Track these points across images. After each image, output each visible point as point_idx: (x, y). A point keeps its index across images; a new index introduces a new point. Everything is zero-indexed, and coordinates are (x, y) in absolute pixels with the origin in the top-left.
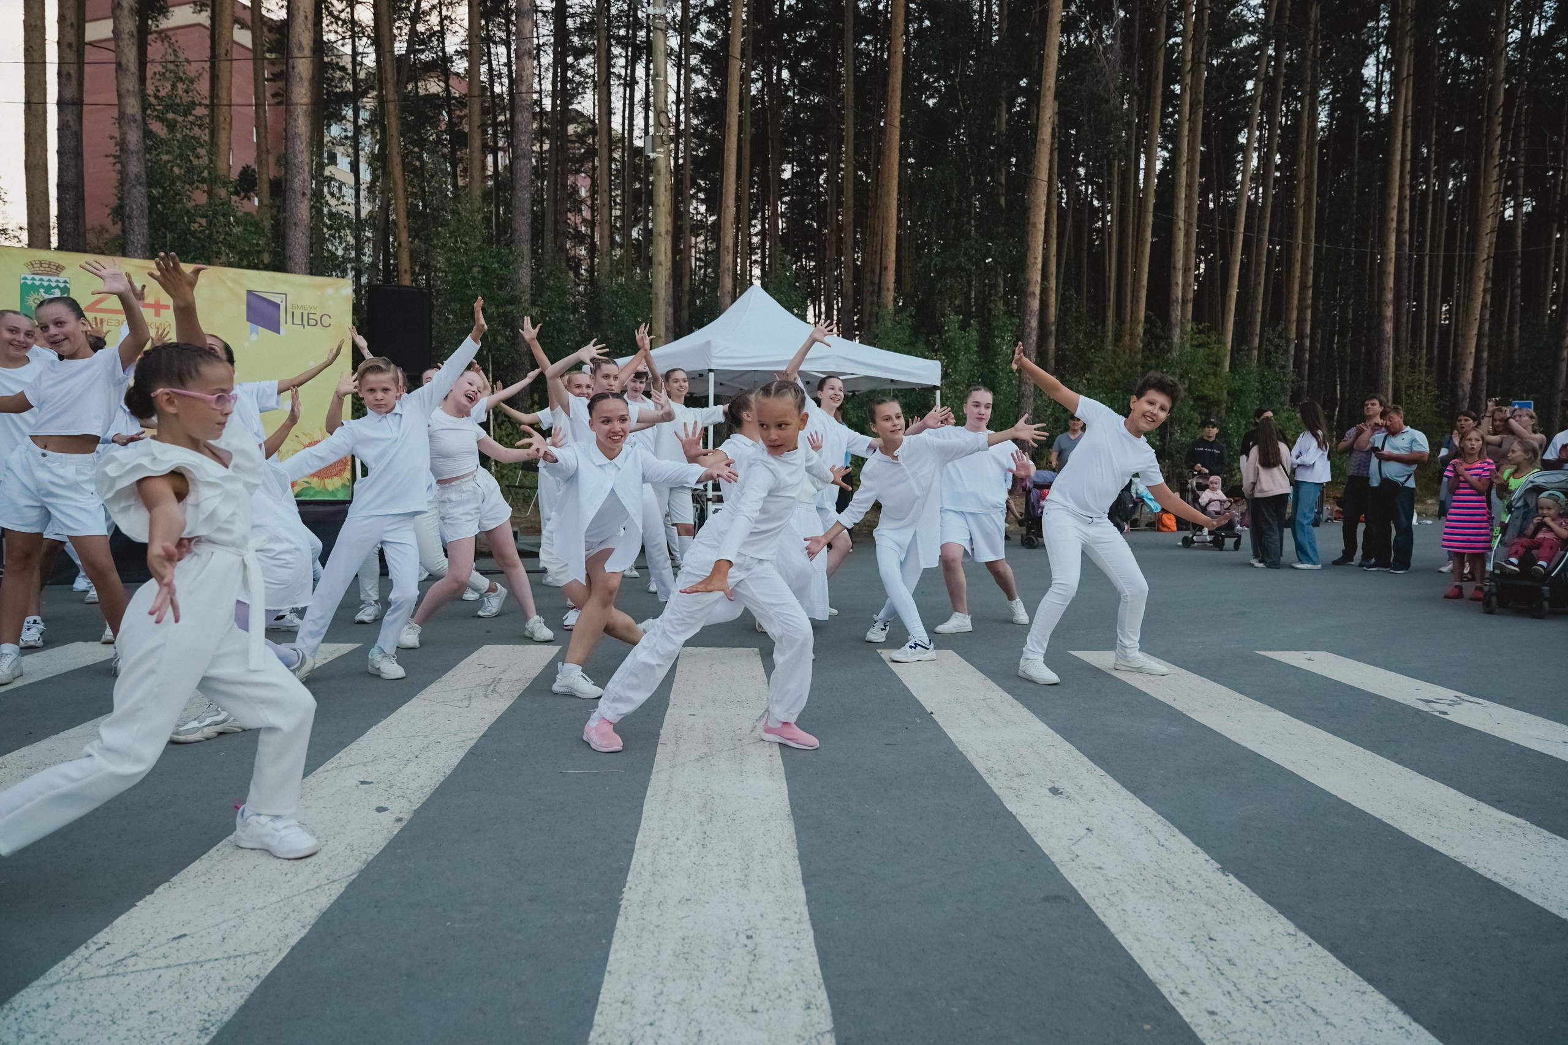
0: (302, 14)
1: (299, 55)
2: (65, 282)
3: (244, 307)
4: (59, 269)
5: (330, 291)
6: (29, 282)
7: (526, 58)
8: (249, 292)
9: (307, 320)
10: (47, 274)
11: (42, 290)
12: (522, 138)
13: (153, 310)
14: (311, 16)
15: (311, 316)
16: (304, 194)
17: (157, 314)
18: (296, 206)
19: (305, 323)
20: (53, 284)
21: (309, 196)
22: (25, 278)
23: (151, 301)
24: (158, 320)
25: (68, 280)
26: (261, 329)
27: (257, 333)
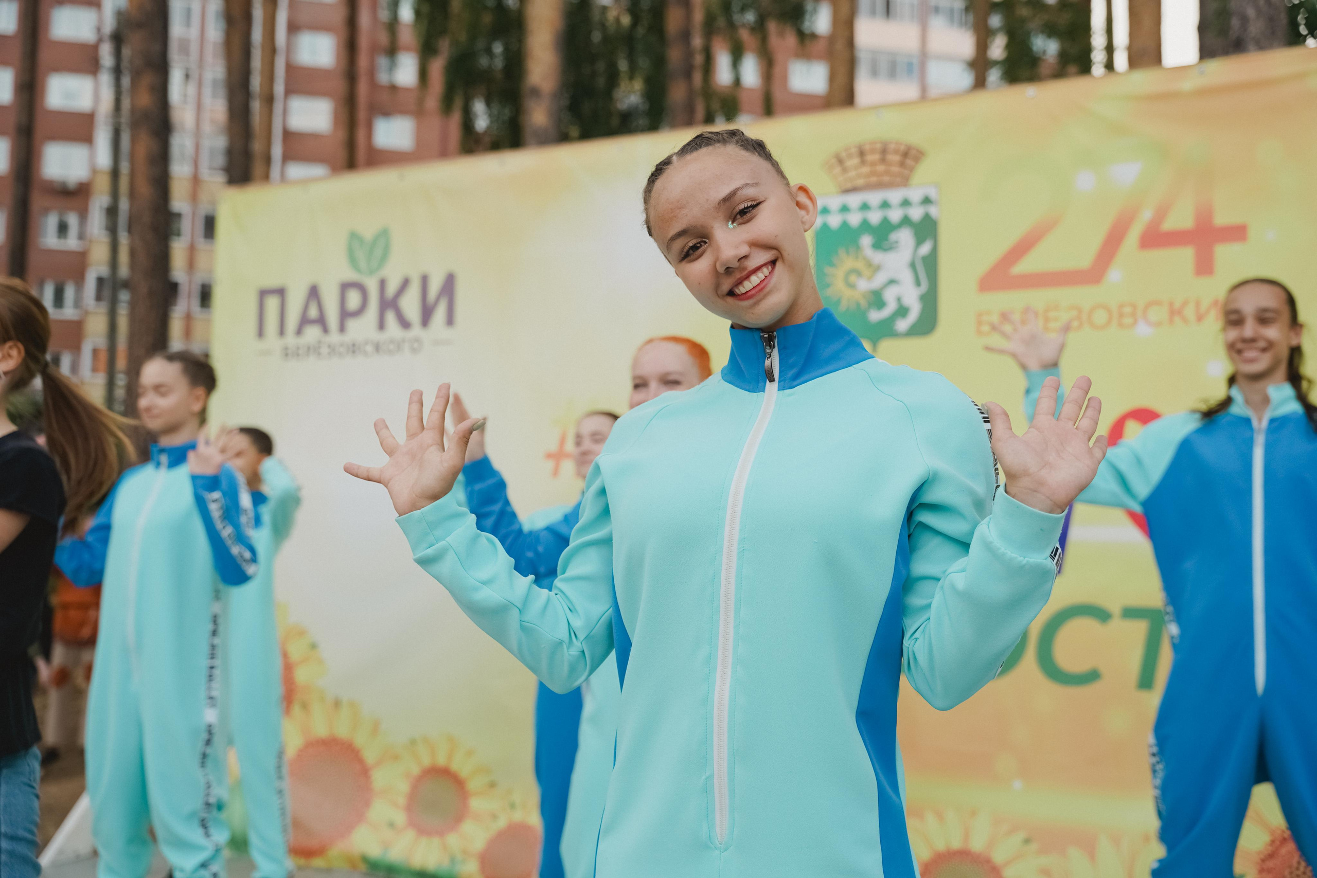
2: (927, 201)
4: (910, 158)
6: (834, 222)
11: (866, 241)
17: (1205, 267)
20: (895, 215)
22: (825, 211)
23: (1181, 218)
24: (1205, 289)
25: (932, 193)
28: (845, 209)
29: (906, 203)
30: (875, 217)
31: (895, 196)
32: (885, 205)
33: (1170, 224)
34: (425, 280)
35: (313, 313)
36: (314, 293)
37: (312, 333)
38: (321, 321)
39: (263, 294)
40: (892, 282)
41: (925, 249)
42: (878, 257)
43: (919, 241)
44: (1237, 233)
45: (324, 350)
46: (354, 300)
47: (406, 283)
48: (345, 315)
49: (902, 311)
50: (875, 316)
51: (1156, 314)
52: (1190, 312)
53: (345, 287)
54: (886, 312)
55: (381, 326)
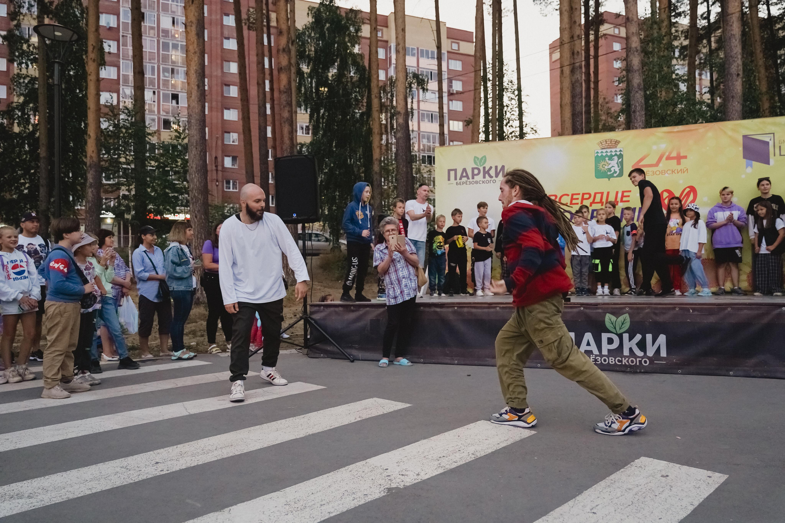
2: (621, 151)
3: (741, 149)
4: (617, 142)
6: (600, 155)
8: (745, 137)
10: (610, 148)
11: (607, 159)
13: (675, 161)
17: (679, 163)
20: (613, 154)
21: (741, 75)
22: (597, 152)
23: (674, 154)
24: (679, 167)
25: (622, 149)
26: (754, 163)
27: (751, 166)
28: (602, 152)
29: (616, 151)
30: (609, 154)
31: (613, 150)
32: (611, 151)
33: (672, 156)
34: (496, 167)
35: (464, 174)
36: (464, 170)
37: (464, 179)
38: (467, 176)
39: (449, 171)
40: (613, 166)
41: (620, 160)
42: (610, 162)
43: (619, 159)
44: (685, 157)
45: (468, 183)
46: (476, 172)
47: (491, 168)
48: (473, 175)
49: (615, 172)
50: (609, 173)
51: (669, 172)
52: (676, 172)
53: (473, 169)
54: (612, 173)
55: (484, 177)
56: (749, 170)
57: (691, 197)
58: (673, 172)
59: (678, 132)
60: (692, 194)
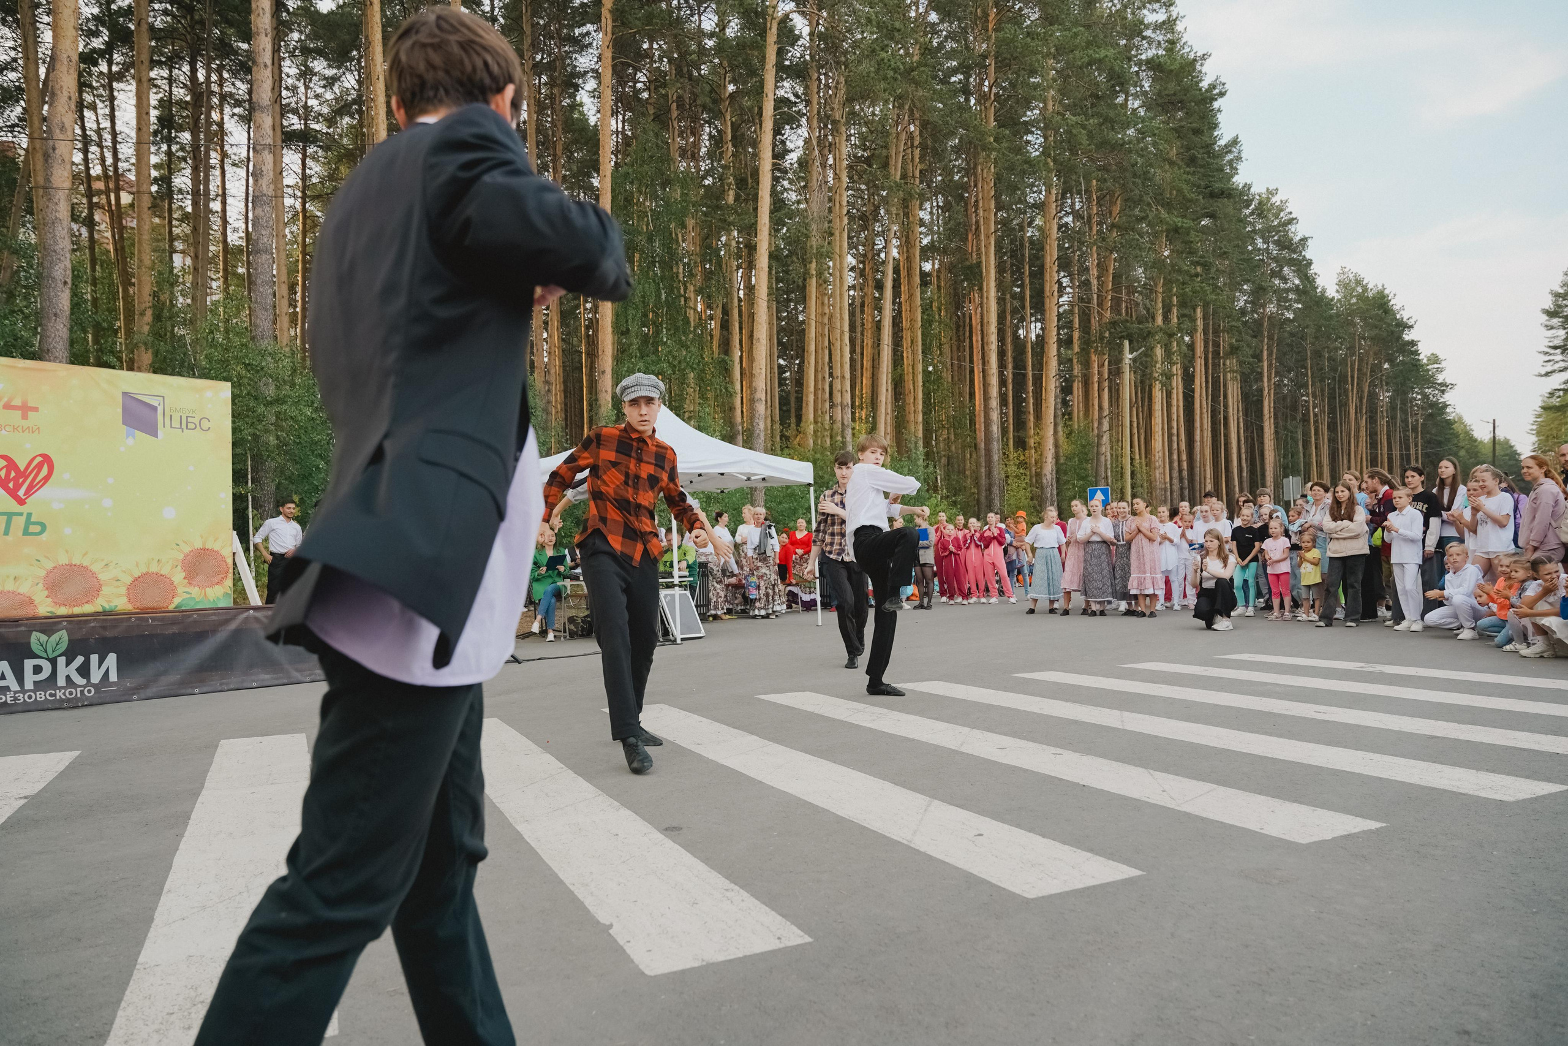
0: (65, 94)
1: (62, 137)
3: (120, 410)
5: (209, 394)
7: (266, 152)
8: (125, 394)
9: (186, 424)
12: (263, 232)
13: (19, 413)
14: (75, 96)
15: (190, 420)
16: (65, 283)
17: (25, 417)
18: (57, 296)
19: (184, 426)
21: (70, 285)
23: (17, 402)
24: (25, 423)
26: (137, 432)
27: (134, 438)
33: (13, 404)
44: (36, 409)
51: (8, 428)
52: (20, 429)
56: (130, 441)
57: (45, 471)
58: (15, 429)
59: (25, 369)
60: (46, 466)
